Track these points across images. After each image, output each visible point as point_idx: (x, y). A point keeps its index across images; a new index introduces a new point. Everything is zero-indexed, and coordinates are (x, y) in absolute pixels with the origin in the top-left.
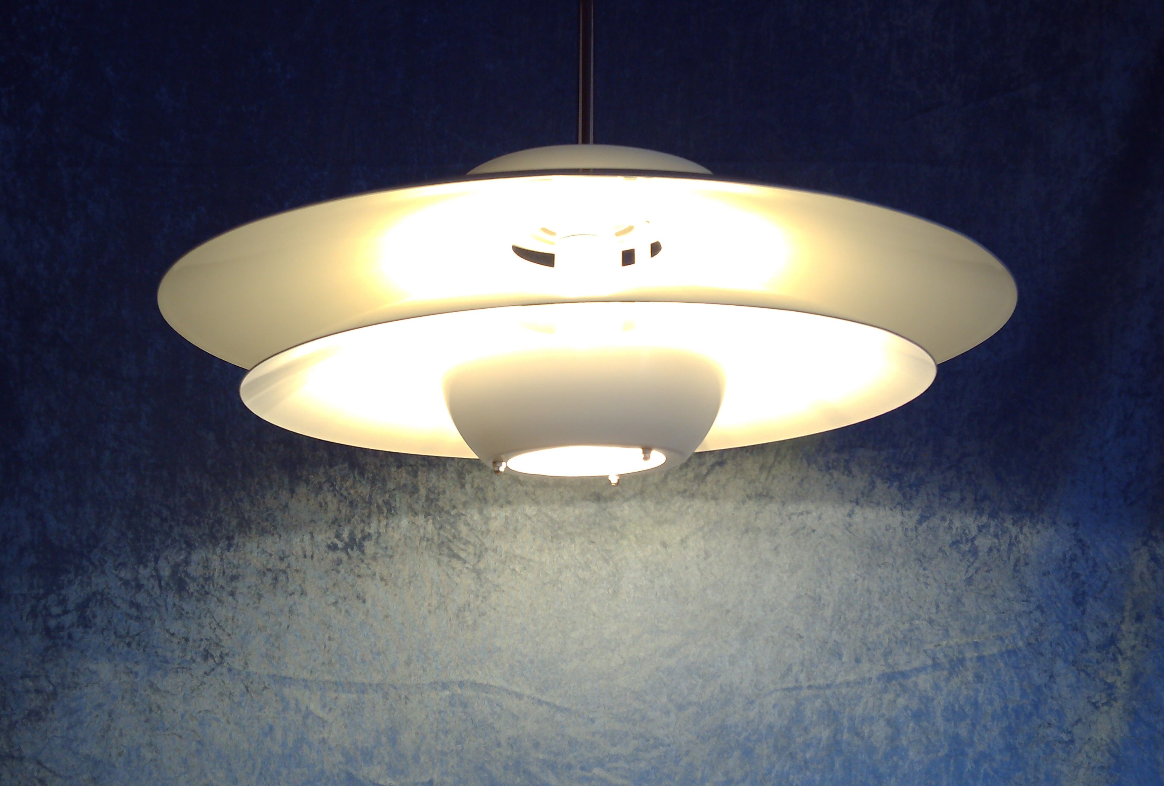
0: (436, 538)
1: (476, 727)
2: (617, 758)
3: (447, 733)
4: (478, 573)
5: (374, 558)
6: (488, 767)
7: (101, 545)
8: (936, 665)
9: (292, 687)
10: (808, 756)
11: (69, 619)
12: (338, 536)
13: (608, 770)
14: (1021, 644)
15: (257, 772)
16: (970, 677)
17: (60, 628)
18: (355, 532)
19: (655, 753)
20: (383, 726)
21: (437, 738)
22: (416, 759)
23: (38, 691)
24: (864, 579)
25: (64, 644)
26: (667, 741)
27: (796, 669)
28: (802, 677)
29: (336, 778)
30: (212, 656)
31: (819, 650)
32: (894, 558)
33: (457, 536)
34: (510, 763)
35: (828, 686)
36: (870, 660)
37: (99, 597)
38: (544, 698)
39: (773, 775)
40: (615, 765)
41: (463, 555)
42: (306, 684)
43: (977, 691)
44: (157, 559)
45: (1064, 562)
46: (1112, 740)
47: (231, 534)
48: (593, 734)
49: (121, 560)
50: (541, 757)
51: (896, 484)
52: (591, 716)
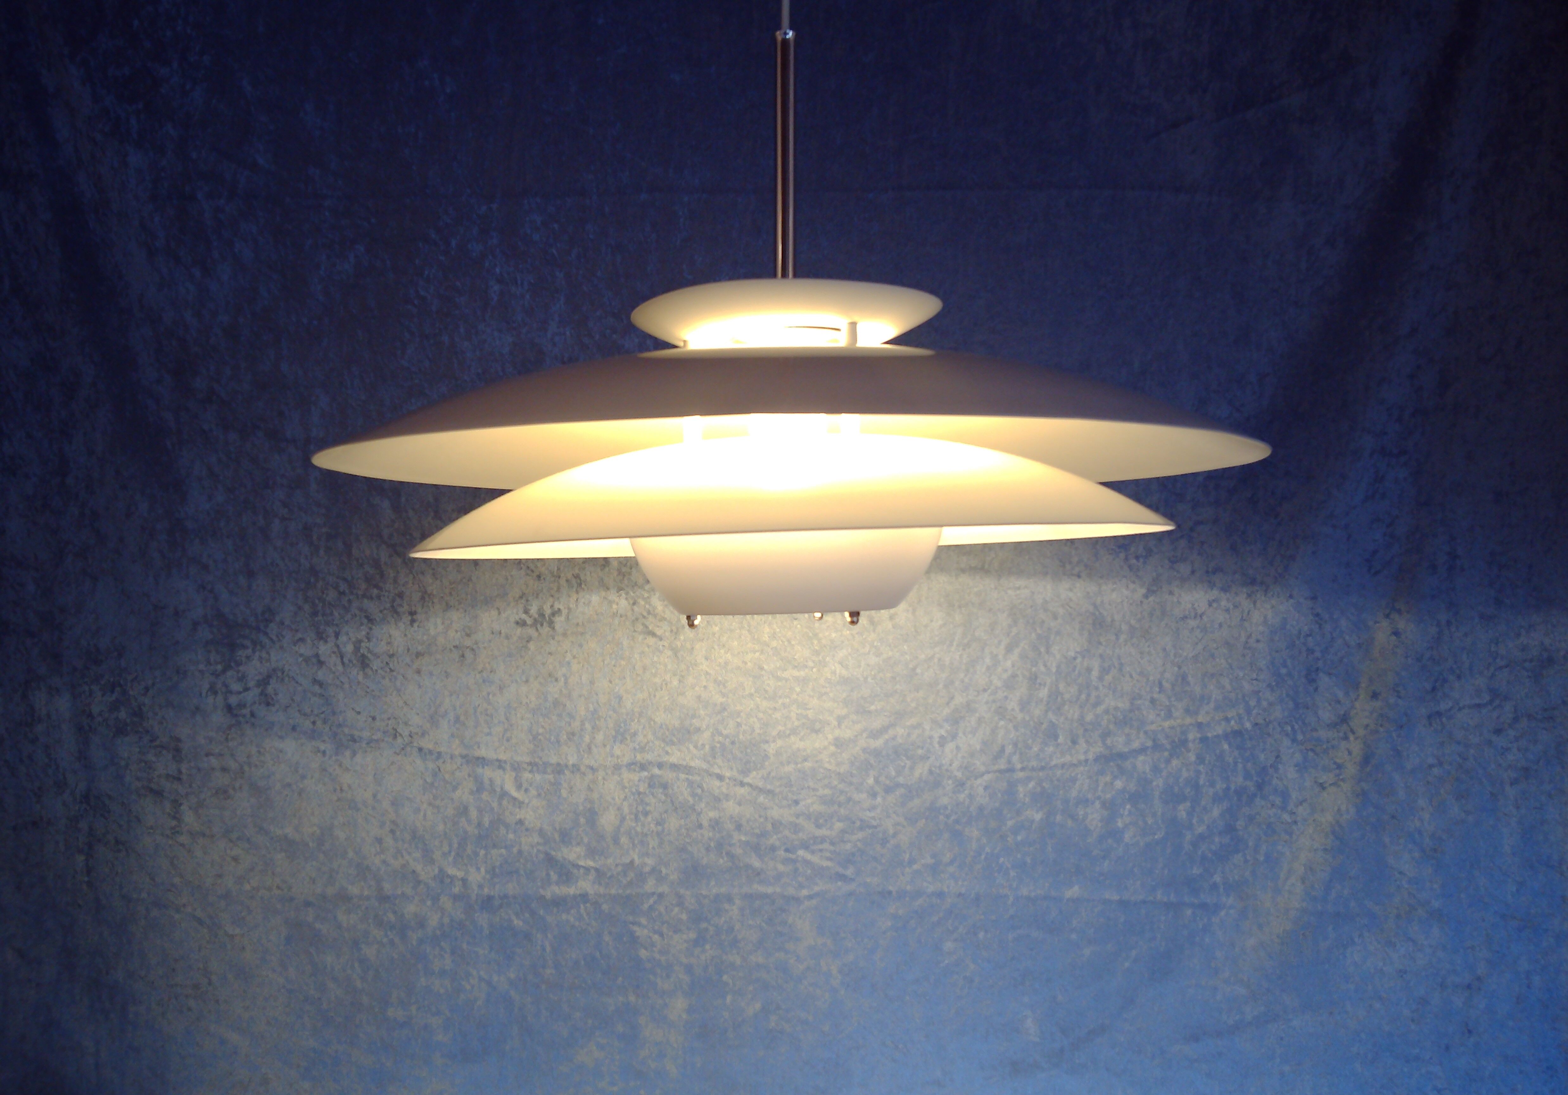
0: (629, 614)
1: (676, 808)
2: (823, 840)
3: (646, 814)
4: (675, 651)
5: (565, 635)
6: (690, 848)
7: (278, 619)
8: (1157, 746)
9: (486, 767)
10: (1019, 838)
11: (251, 696)
12: (526, 612)
13: (813, 852)
14: (1248, 725)
15: (453, 854)
16: (1192, 757)
17: (241, 705)
18: (545, 607)
19: (860, 835)
20: (581, 808)
21: (637, 819)
22: (616, 840)
23: (224, 770)
24: (1083, 657)
25: (247, 722)
26: (874, 823)
27: (1009, 749)
28: (1015, 758)
29: (535, 859)
30: (401, 735)
31: (1034, 731)
32: (1116, 635)
33: (652, 612)
34: (712, 845)
35: (1042, 768)
36: (1087, 742)
37: (280, 674)
38: (747, 780)
39: (983, 857)
40: (821, 847)
41: (659, 632)
42: (500, 765)
43: (1198, 773)
44: (337, 635)
45: (1299, 638)
46: (1338, 822)
47: (414, 609)
48: (797, 816)
49: (299, 635)
50: (743, 838)
51: (1122, 555)
52: (795, 798)
